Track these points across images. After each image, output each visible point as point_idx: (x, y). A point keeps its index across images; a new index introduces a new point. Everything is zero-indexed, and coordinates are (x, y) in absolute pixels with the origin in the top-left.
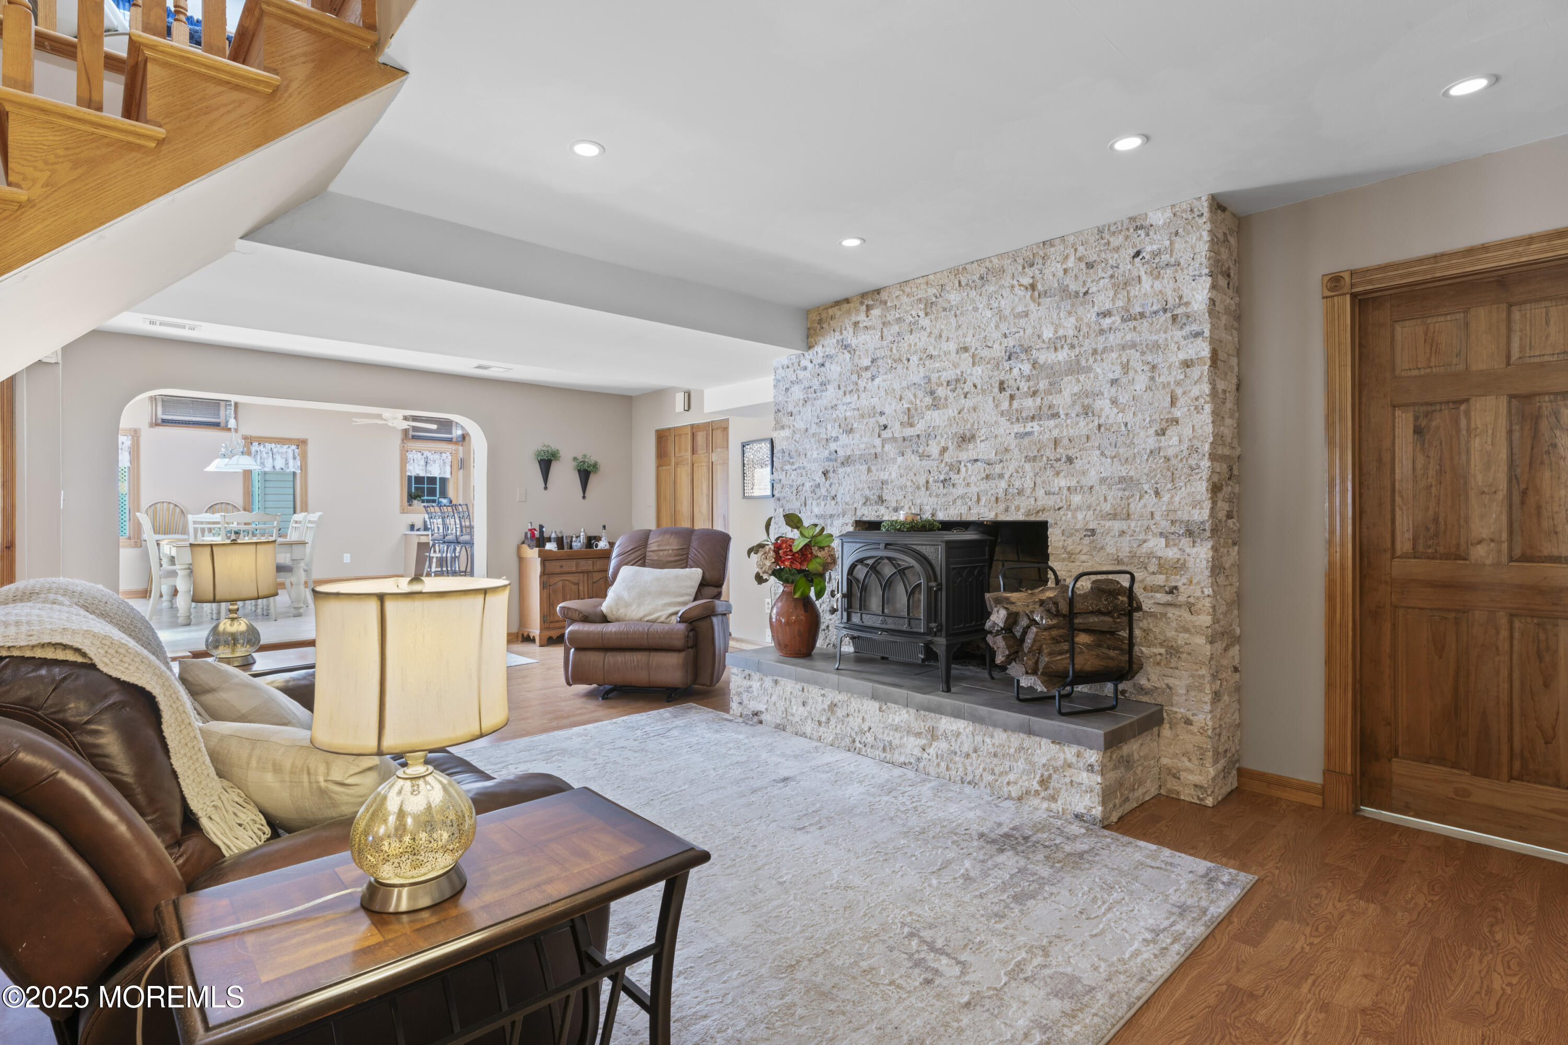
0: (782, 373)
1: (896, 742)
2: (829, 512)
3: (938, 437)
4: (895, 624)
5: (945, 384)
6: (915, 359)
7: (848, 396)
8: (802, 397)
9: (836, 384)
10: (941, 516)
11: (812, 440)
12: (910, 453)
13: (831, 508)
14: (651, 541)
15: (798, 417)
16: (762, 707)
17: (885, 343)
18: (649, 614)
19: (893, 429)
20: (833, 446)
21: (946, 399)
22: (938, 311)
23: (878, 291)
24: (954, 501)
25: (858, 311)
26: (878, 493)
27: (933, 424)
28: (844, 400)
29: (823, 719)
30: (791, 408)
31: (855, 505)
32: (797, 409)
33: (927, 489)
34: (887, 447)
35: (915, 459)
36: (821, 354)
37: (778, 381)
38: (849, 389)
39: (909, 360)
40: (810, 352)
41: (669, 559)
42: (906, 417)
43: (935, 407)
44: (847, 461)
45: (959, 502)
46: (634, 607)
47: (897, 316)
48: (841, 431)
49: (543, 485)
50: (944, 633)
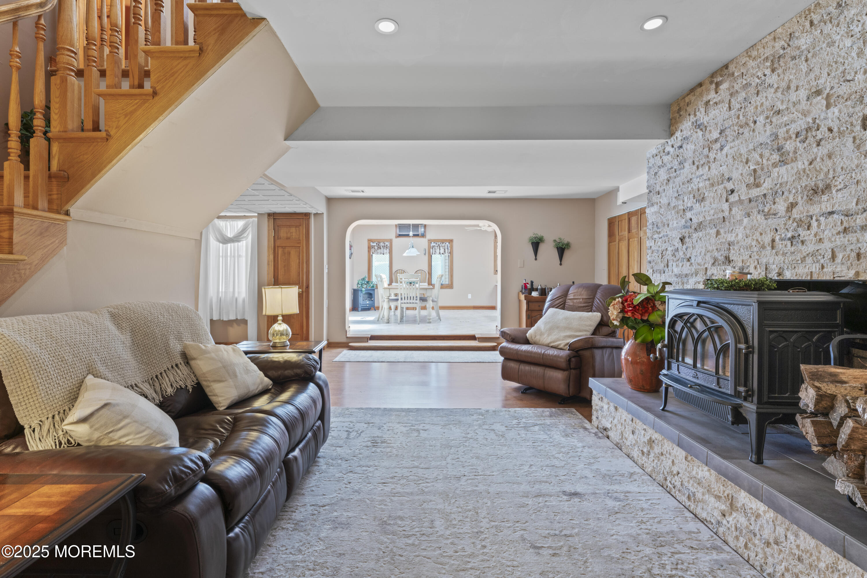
0: (652, 161)
1: (699, 496)
2: (685, 272)
3: (786, 193)
4: (705, 381)
5: (794, 136)
6: (761, 119)
7: (700, 169)
8: (666, 178)
9: (691, 161)
10: (789, 275)
11: (673, 212)
12: (756, 213)
13: (686, 269)
14: (570, 292)
15: (663, 194)
16: (609, 426)
17: (732, 112)
18: (554, 342)
19: (739, 193)
20: (689, 215)
21: (795, 152)
22: (786, 63)
23: (726, 66)
24: (803, 259)
25: (708, 90)
26: (725, 253)
27: (780, 181)
28: (697, 173)
29: (645, 450)
30: (658, 188)
31: (706, 266)
32: (663, 188)
33: (773, 248)
34: (735, 210)
35: (760, 218)
36: (680, 138)
37: (650, 168)
38: (702, 162)
39: (755, 122)
40: (672, 139)
41: (580, 305)
42: (752, 179)
43: (783, 162)
44: (699, 227)
45: (809, 260)
46: (545, 336)
47: (745, 82)
48: (695, 200)
49: (535, 258)
50: (755, 399)
